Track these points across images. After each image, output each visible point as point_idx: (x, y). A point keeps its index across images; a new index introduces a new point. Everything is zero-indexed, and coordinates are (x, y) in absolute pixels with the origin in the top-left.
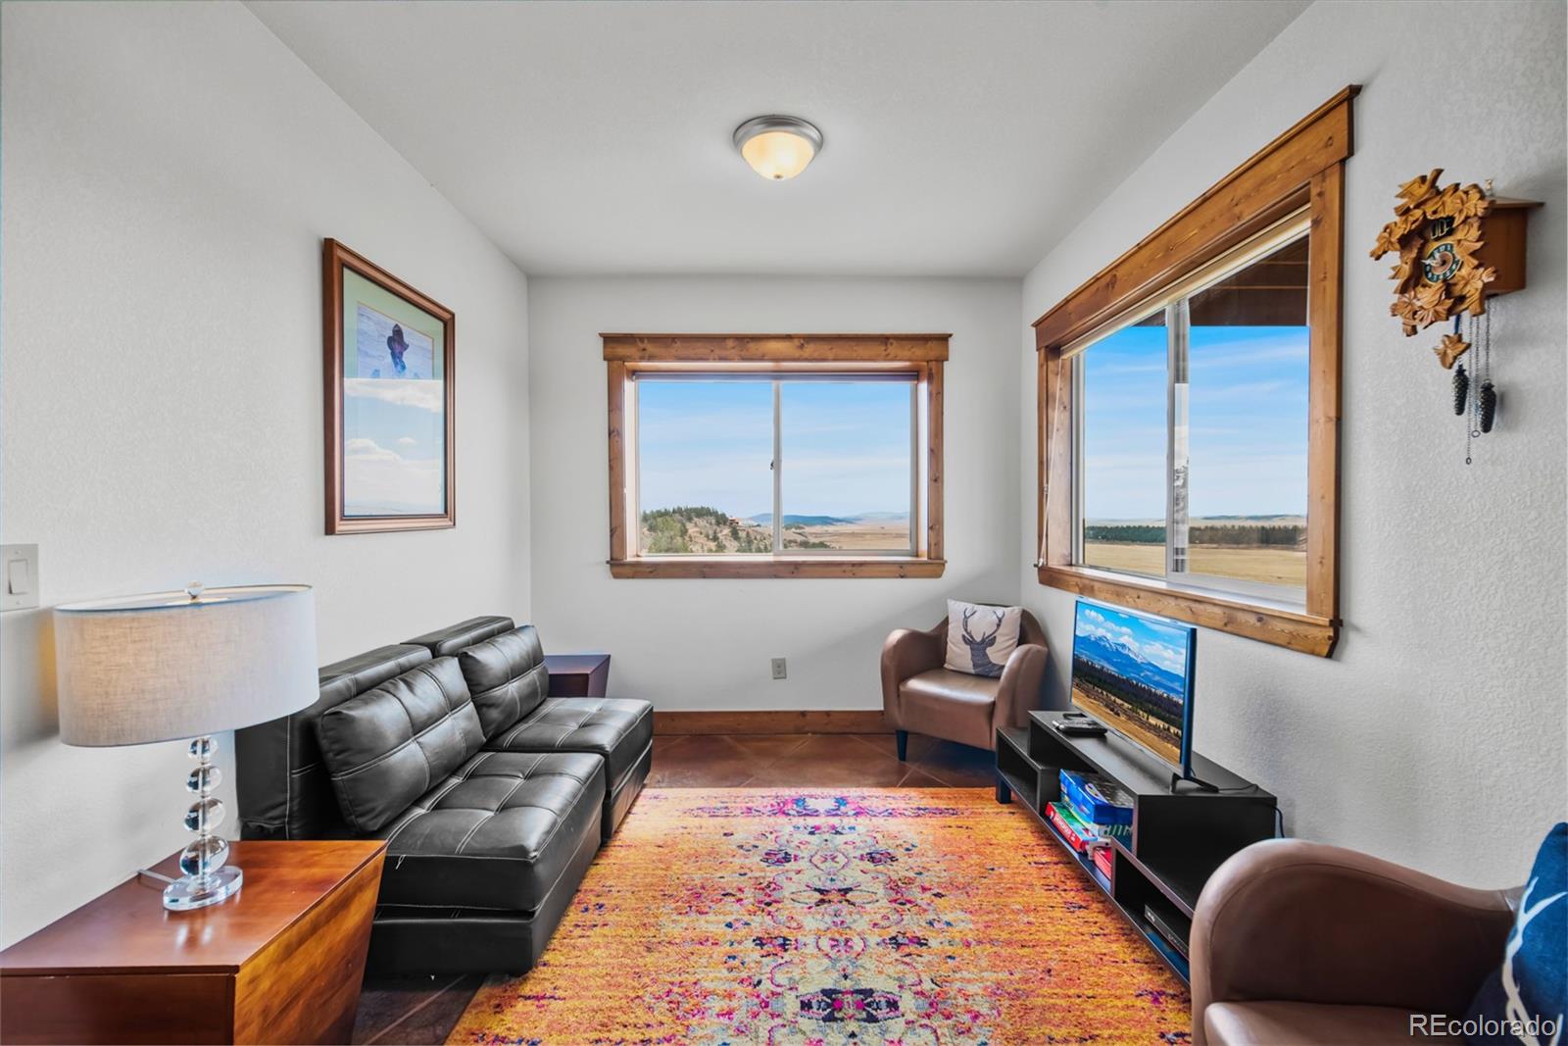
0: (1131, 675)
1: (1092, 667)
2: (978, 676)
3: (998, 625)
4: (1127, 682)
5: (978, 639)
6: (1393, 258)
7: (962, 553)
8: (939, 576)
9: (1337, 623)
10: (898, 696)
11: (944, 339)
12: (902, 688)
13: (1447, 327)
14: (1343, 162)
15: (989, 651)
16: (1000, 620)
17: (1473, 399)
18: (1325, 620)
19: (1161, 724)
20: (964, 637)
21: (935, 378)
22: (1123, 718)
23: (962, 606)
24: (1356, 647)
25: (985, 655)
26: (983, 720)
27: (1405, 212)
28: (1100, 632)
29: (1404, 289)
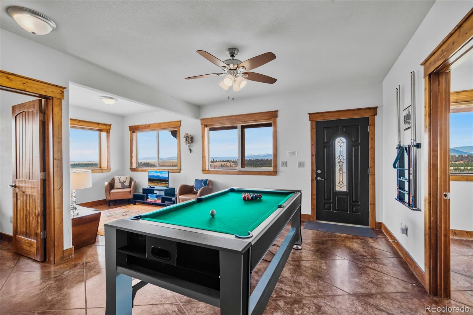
0: (160, 178)
1: (153, 179)
2: (122, 188)
3: (126, 179)
4: (160, 179)
5: (122, 182)
6: (185, 138)
7: (114, 167)
8: (110, 172)
9: (180, 169)
10: (110, 194)
11: (110, 125)
12: (110, 192)
13: (188, 145)
14: (180, 127)
15: (125, 183)
16: (126, 178)
17: (190, 150)
18: (179, 169)
19: (165, 182)
20: (119, 182)
21: (108, 132)
22: (159, 183)
23: (118, 176)
24: (182, 171)
25: (124, 184)
26: (129, 194)
27: (186, 135)
28: (154, 174)
29: (186, 141)
